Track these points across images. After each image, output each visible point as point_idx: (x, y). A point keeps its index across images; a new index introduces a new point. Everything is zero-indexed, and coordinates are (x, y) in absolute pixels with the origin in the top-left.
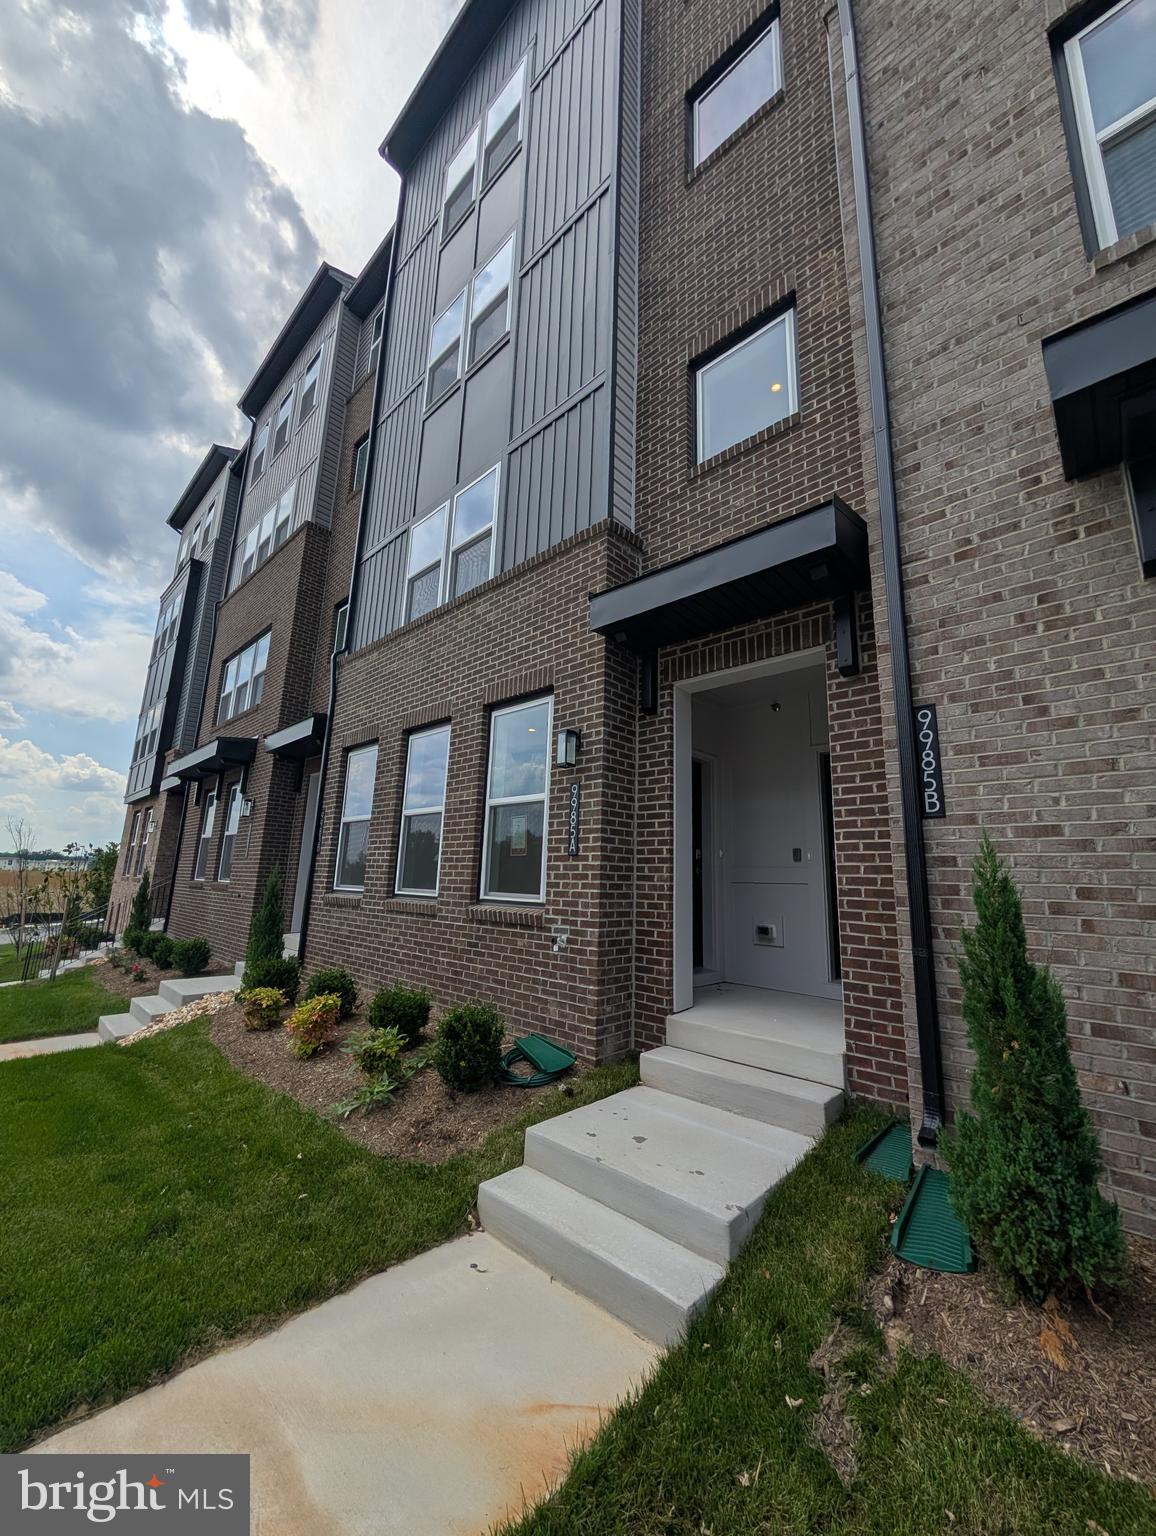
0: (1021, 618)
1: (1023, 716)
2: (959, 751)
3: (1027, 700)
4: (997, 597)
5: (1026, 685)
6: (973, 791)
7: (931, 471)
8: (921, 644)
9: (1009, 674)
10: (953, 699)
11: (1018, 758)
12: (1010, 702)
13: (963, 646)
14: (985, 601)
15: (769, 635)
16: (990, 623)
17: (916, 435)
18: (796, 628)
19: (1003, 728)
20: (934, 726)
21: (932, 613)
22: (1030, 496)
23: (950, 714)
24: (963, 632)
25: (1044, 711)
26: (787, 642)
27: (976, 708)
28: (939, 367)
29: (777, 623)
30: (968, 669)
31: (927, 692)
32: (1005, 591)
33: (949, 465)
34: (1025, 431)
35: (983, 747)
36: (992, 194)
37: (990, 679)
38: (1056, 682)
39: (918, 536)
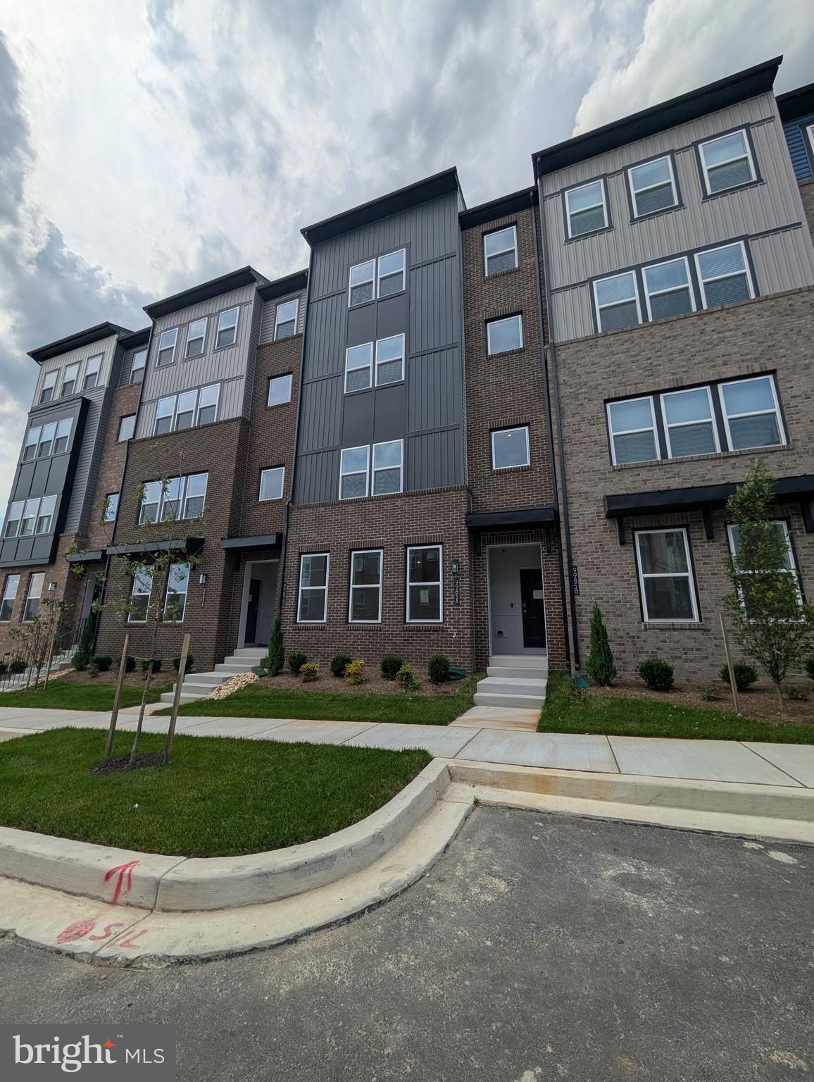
0: (596, 548)
1: (596, 572)
2: (582, 579)
3: (597, 568)
4: (591, 542)
5: (597, 565)
6: (585, 589)
7: (576, 505)
8: (574, 550)
9: (593, 562)
10: (581, 566)
11: (595, 582)
12: (594, 568)
13: (583, 553)
14: (588, 542)
15: (523, 536)
16: (589, 548)
17: (573, 494)
18: (532, 535)
19: (592, 574)
20: (577, 572)
21: (576, 543)
22: (598, 519)
23: (580, 569)
24: (584, 549)
25: (600, 571)
26: (529, 539)
27: (586, 569)
28: (578, 477)
29: (526, 532)
30: (585, 559)
31: (575, 563)
32: (593, 541)
33: (581, 505)
34: (597, 503)
35: (588, 578)
36: (591, 436)
37: (589, 562)
38: (603, 565)
39: (573, 522)
